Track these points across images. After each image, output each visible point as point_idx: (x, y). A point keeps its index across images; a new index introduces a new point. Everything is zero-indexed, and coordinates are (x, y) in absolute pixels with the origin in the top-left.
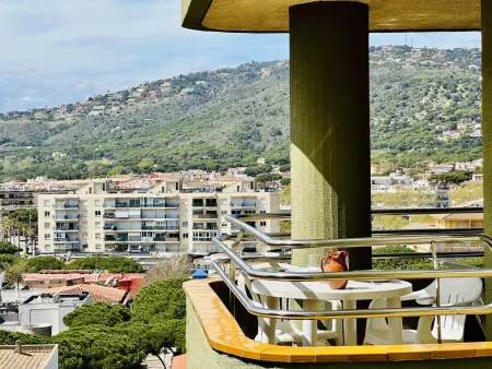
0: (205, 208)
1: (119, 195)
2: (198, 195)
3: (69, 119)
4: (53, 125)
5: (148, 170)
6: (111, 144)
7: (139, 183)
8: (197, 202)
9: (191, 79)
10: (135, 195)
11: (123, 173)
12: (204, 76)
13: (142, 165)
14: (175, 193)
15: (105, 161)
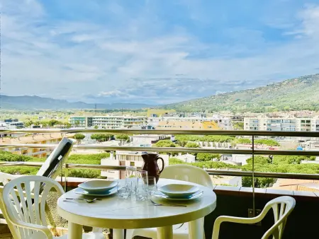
0: (306, 124)
1: (273, 118)
2: (304, 119)
3: (259, 92)
4: (254, 94)
5: (288, 110)
6: (274, 101)
7: (283, 114)
8: (303, 121)
9: (306, 78)
10: (279, 118)
11: (278, 111)
12: (311, 76)
13: (285, 108)
14: (294, 118)
15: (272, 107)
